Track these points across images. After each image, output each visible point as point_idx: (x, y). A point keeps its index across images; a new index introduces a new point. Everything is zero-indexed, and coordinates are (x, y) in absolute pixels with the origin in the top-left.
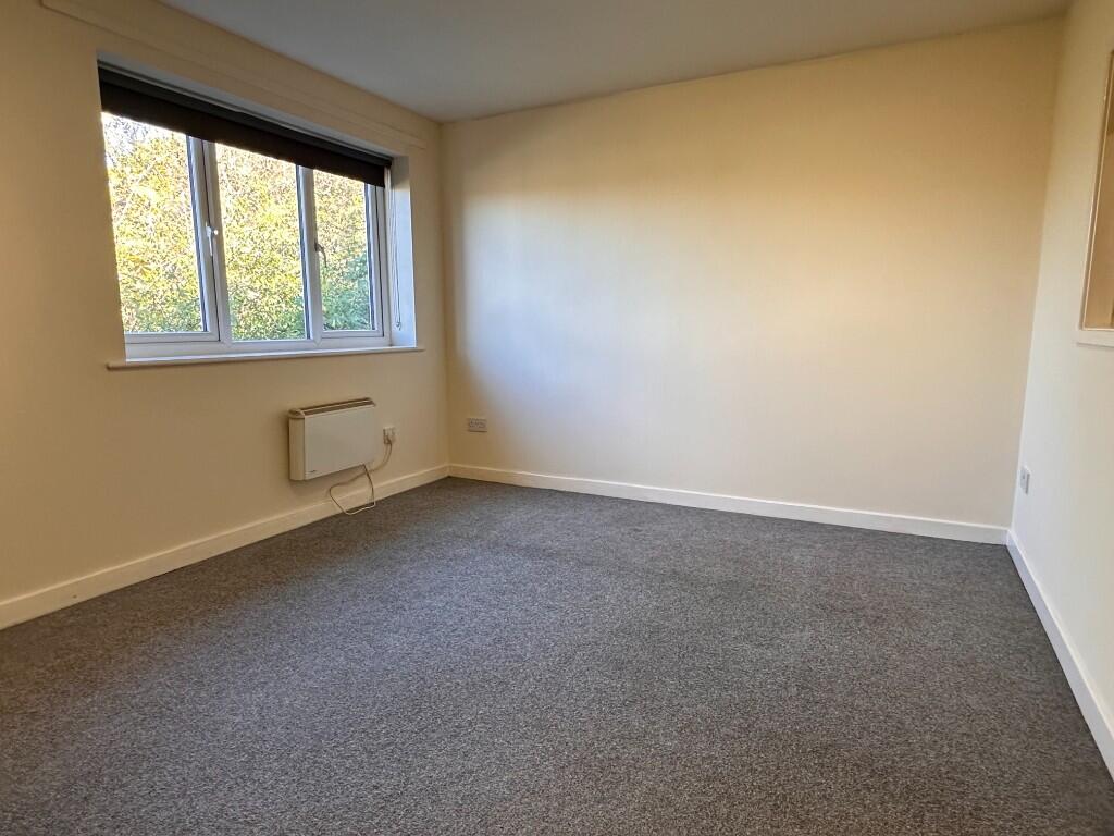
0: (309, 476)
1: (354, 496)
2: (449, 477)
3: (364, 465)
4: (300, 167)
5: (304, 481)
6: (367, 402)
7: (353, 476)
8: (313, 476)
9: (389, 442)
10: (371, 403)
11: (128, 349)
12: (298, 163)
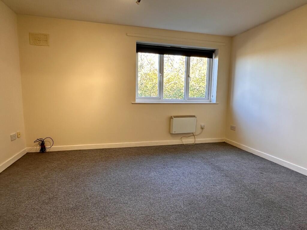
0: (173, 133)
1: (189, 141)
2: (224, 142)
3: (193, 133)
4: (186, 57)
5: (172, 134)
6: (194, 116)
7: (189, 135)
8: (175, 133)
9: (202, 128)
10: (195, 117)
11: (136, 100)
12: (186, 56)
